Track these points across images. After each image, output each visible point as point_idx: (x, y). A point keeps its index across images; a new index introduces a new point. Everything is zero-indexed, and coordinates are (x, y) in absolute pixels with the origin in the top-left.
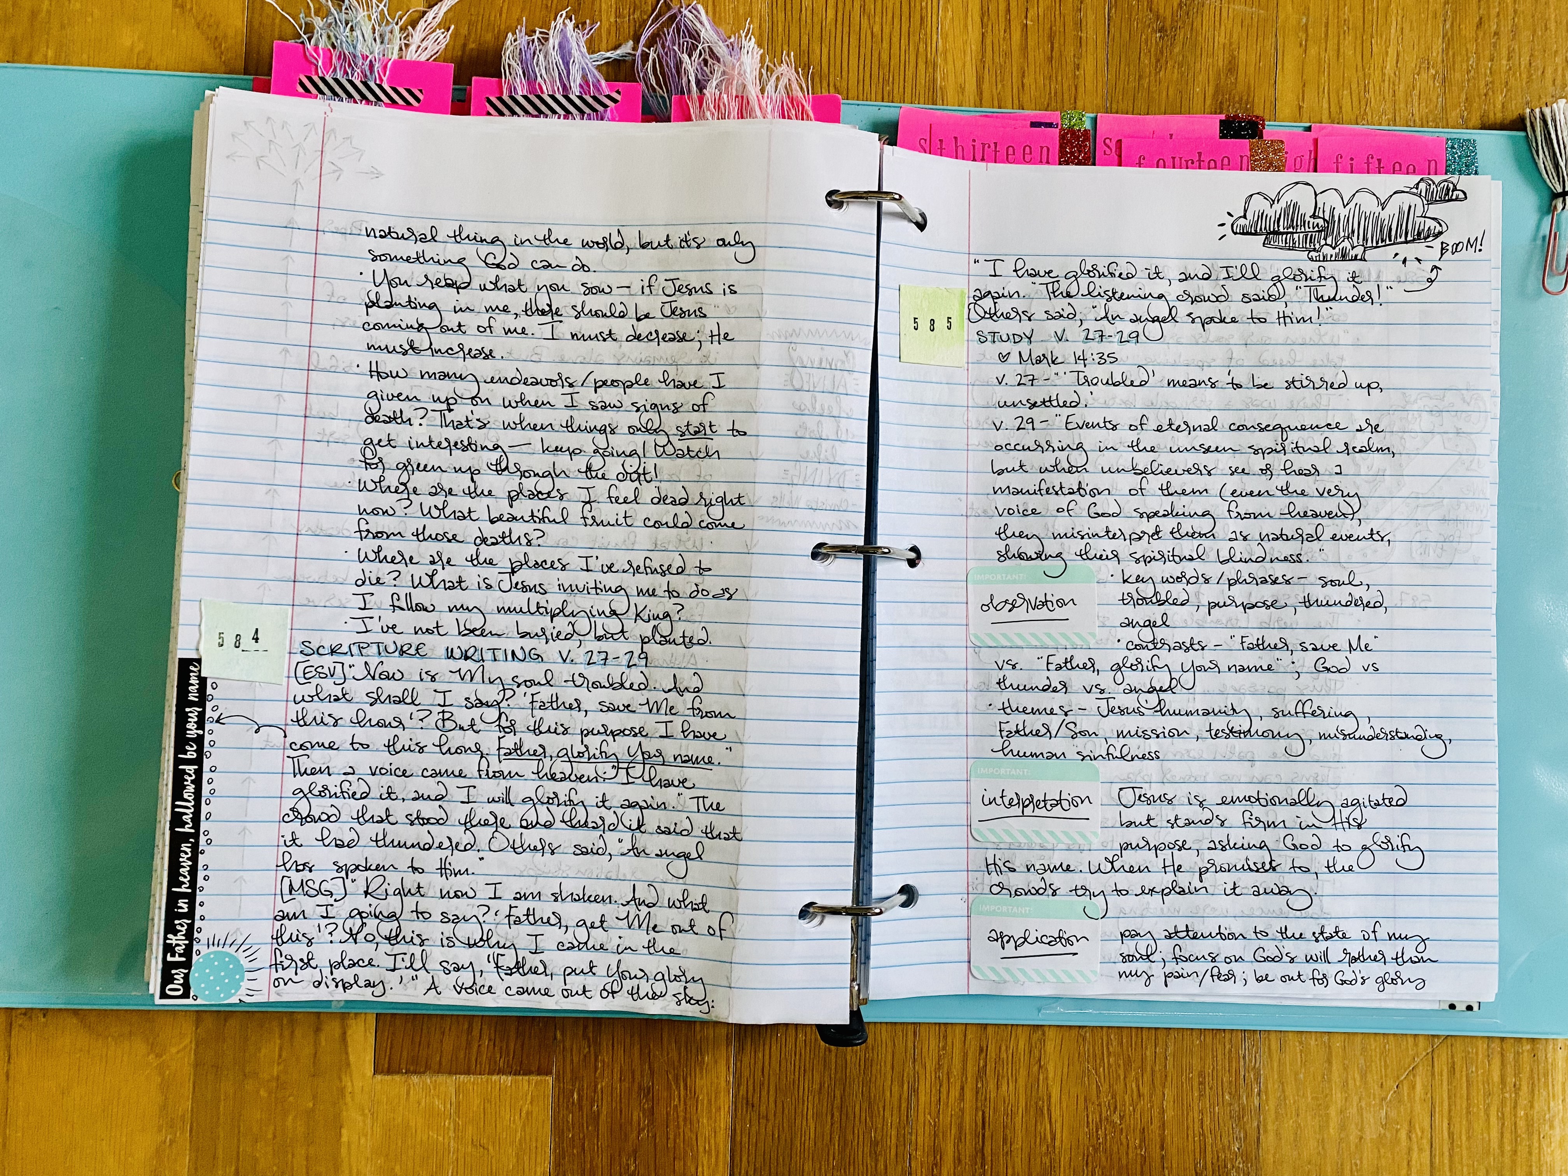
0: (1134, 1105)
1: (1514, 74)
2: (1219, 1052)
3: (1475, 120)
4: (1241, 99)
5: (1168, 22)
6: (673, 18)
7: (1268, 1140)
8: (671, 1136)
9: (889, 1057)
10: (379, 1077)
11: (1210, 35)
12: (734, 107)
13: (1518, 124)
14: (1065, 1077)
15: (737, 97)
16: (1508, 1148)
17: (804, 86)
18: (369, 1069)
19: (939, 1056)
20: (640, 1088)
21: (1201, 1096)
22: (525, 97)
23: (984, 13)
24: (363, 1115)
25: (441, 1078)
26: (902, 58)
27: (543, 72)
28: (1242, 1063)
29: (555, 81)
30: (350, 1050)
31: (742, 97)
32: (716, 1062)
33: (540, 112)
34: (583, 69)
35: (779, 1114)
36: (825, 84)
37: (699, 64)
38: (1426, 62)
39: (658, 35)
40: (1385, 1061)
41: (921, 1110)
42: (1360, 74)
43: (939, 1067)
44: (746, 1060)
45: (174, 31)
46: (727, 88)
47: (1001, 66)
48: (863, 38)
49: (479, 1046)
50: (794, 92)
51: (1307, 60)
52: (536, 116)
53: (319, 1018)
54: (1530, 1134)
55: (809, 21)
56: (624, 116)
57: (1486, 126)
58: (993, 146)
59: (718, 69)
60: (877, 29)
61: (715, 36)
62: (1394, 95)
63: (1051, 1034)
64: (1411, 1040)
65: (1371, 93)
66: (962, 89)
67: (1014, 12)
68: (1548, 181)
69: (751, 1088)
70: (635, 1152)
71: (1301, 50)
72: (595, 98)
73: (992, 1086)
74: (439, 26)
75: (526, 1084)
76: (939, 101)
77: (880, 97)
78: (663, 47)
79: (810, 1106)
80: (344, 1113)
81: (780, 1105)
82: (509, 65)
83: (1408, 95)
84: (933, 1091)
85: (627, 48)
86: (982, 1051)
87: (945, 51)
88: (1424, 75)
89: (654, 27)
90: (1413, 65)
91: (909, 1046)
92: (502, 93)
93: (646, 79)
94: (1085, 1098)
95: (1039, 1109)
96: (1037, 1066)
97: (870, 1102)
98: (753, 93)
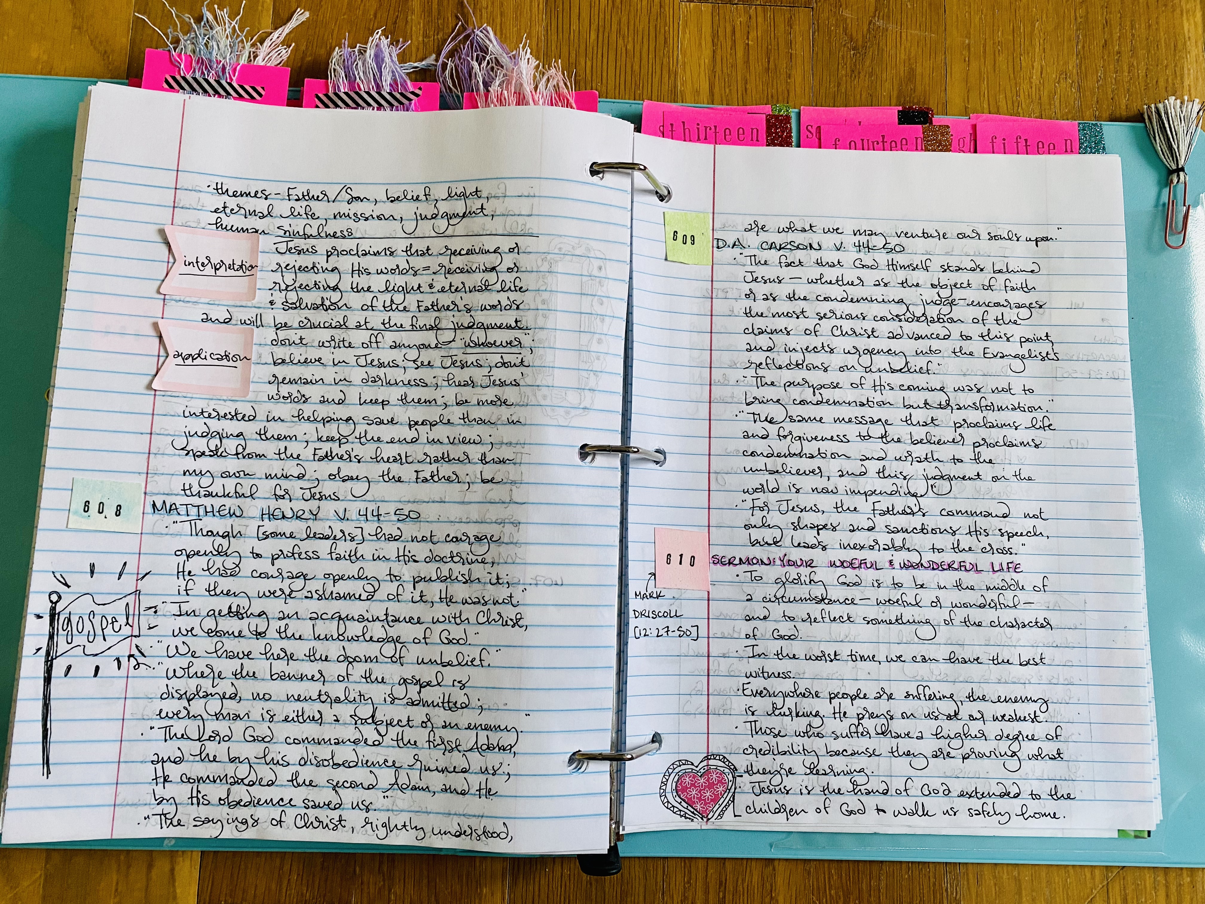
1: (1134, 83)
2: (925, 886)
3: (1106, 115)
4: (919, 99)
5: (860, 43)
6: (467, 37)
9: (641, 892)
11: (893, 52)
12: (513, 99)
13: (1139, 117)
15: (516, 92)
17: (569, 84)
19: (685, 888)
22: (346, 93)
23: (715, 36)
26: (650, 66)
27: (361, 74)
28: (945, 894)
29: (369, 82)
30: (177, 884)
31: (520, 94)
32: (492, 895)
33: (358, 105)
34: (393, 72)
37: (487, 70)
38: (1064, 74)
39: (456, 50)
40: (1068, 894)
42: (1013, 82)
43: (685, 898)
44: (519, 891)
45: (72, 47)
46: (507, 86)
47: (728, 75)
48: (619, 53)
50: (561, 90)
51: (970, 72)
52: (355, 108)
53: (152, 856)
55: (576, 41)
56: (425, 107)
57: (1113, 119)
58: (713, 128)
59: (500, 73)
60: (630, 47)
61: (501, 50)
62: (1040, 99)
63: (780, 868)
64: (1089, 871)
65: (1022, 97)
66: (698, 92)
67: (738, 34)
68: (1164, 161)
71: (966, 65)
72: (402, 94)
74: (283, 43)
76: (680, 99)
78: (460, 58)
82: (335, 70)
83: (1051, 98)
85: (431, 60)
86: (722, 884)
87: (684, 63)
88: (1063, 84)
89: (453, 44)
90: (1054, 76)
91: (659, 880)
92: (328, 91)
93: (444, 82)
96: (769, 897)
98: (528, 90)
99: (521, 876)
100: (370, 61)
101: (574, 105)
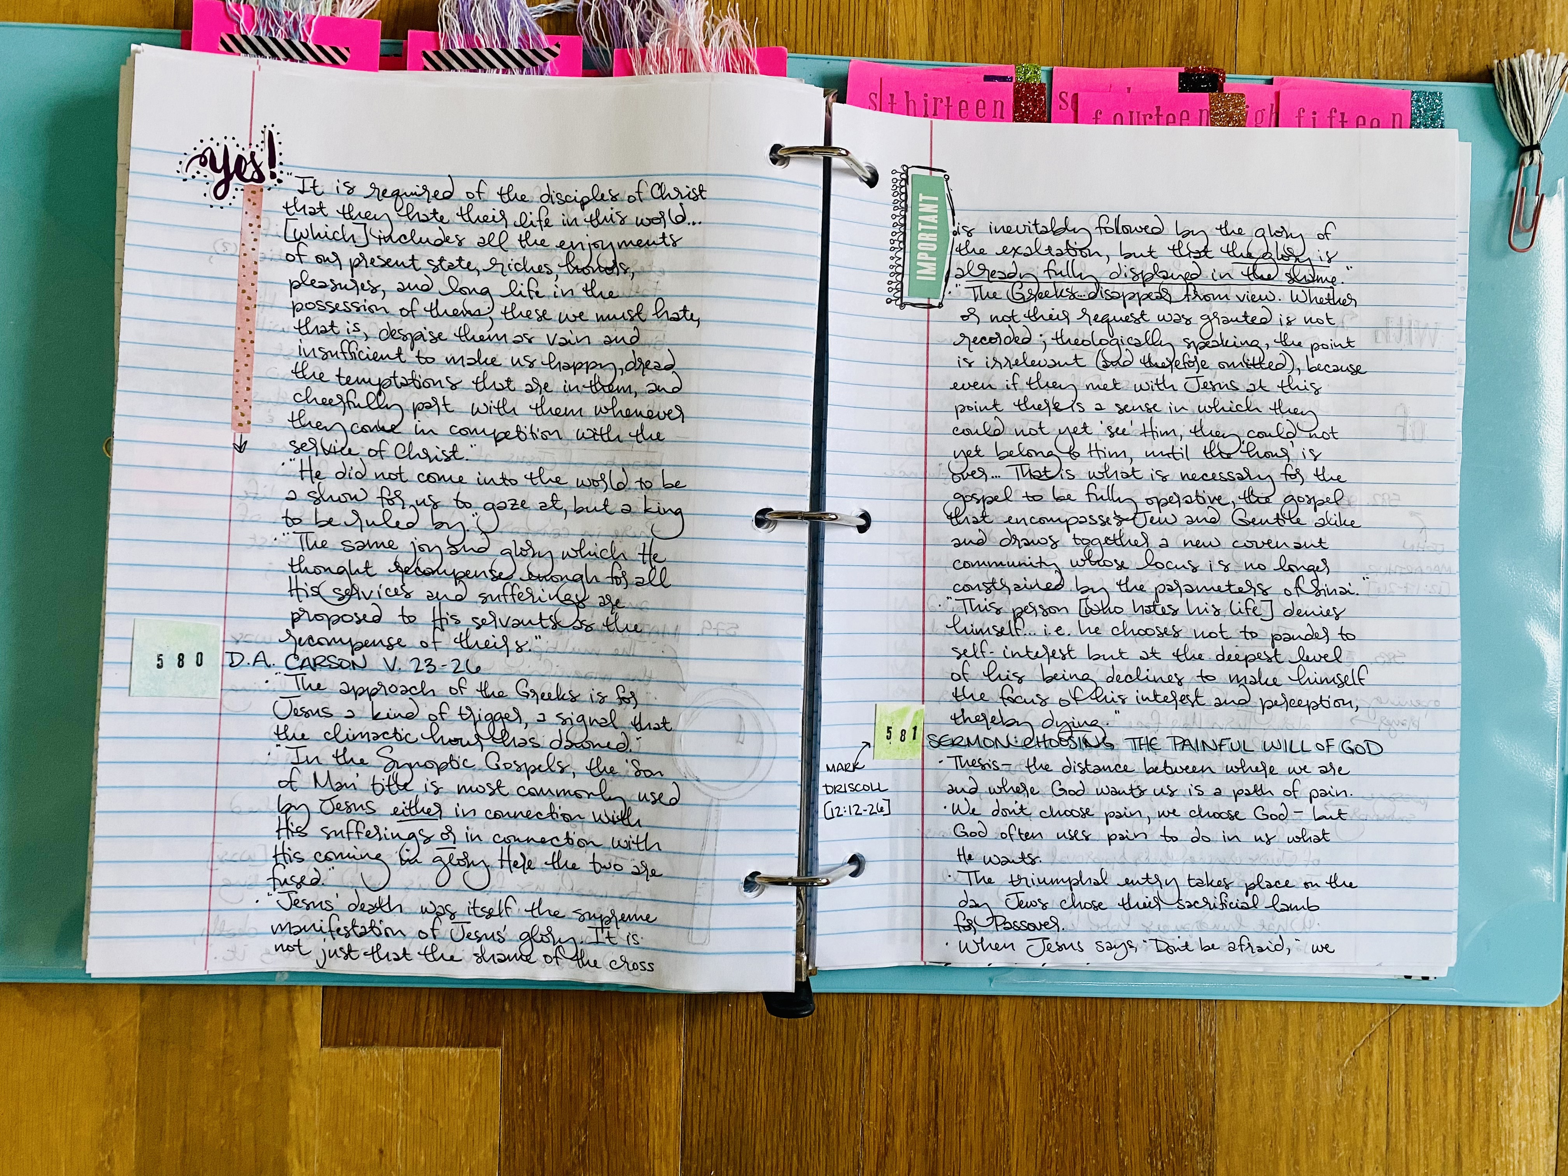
0: (1089, 1072)
1: (1482, 21)
2: (1175, 1020)
3: (1441, 70)
4: (1200, 50)
7: (1224, 1107)
8: (622, 1107)
9: (841, 1029)
10: (326, 1050)
12: (677, 61)
13: (1486, 76)
14: (1018, 1048)
15: (681, 49)
16: (1465, 1114)
17: (749, 37)
18: (316, 1042)
19: (892, 1026)
20: (590, 1059)
21: (1155, 1064)
22: (462, 51)
24: (311, 1088)
25: (389, 1051)
26: (852, 9)
27: (481, 24)
28: (1197, 1030)
29: (492, 33)
30: (296, 1023)
31: (686, 50)
32: (666, 1033)
33: (478, 67)
34: (522, 22)
35: (730, 1087)
36: (772, 37)
37: (642, 17)
38: (1391, 10)
40: (1342, 1029)
41: (873, 1080)
42: (1323, 22)
43: (891, 1036)
44: (697, 1032)
46: (669, 42)
47: (954, 16)
49: (427, 1018)
50: (739, 45)
51: (1268, 8)
52: (474, 71)
53: (265, 990)
54: (1488, 1102)
56: (565, 70)
57: (1452, 78)
58: (945, 100)
59: (661, 21)
62: (1358, 45)
63: (1004, 1003)
64: (1368, 1008)
65: (1335, 41)
66: (914, 41)
68: (1515, 134)
69: (702, 1057)
70: (585, 1123)
72: (534, 52)
73: (945, 1054)
75: (475, 1056)
76: (890, 54)
77: (829, 50)
79: (762, 1076)
80: (291, 1086)
81: (730, 1075)
82: (446, 18)
83: (1372, 44)
84: (886, 1062)
86: (935, 1020)
88: (1389, 23)
90: (1378, 13)
91: (861, 1016)
92: (439, 47)
93: (588, 32)
94: (1039, 1067)
95: (992, 1079)
96: (990, 1035)
97: (822, 1073)
98: (697, 45)
99: (700, 1012)
100: (492, 6)
101: (756, 67)
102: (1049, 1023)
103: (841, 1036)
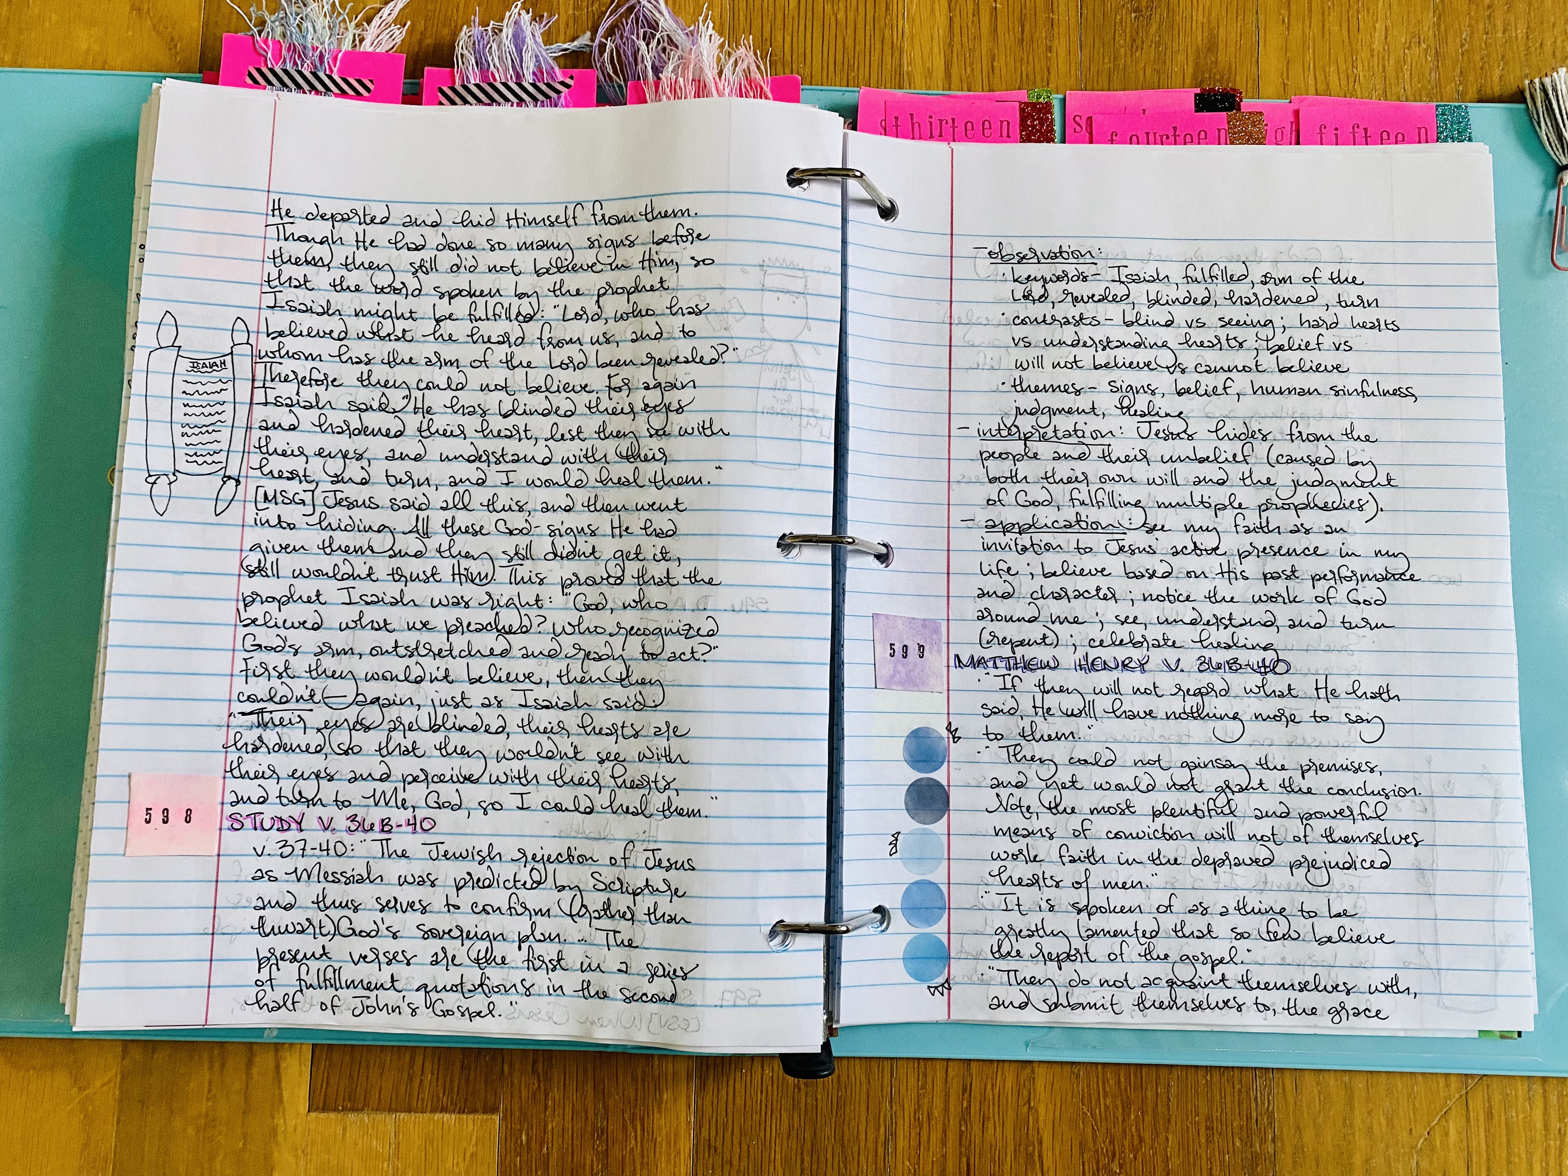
0: (1135, 1151)
1: (1511, 46)
2: (1228, 1094)
3: (1472, 92)
4: (1222, 77)
6: (631, 9)
9: (863, 1096)
10: (313, 1115)
11: (1187, 13)
12: (691, 89)
14: (1057, 1122)
15: (694, 80)
17: (762, 67)
18: (304, 1106)
19: (918, 1095)
20: (594, 1128)
21: (1208, 1142)
22: (477, 85)
24: (296, 1156)
25: (380, 1117)
26: (868, 42)
27: (496, 60)
28: (1253, 1105)
29: (507, 69)
30: (283, 1085)
31: (699, 80)
32: (675, 1100)
33: (493, 100)
34: (537, 56)
35: (744, 1159)
37: (657, 52)
38: (1417, 37)
39: (617, 26)
40: (1414, 1104)
41: (899, 1157)
42: (1347, 50)
43: (918, 1107)
44: (708, 1099)
45: (130, 33)
46: (683, 72)
47: (970, 50)
48: (827, 25)
49: (421, 1081)
50: (752, 74)
51: (1290, 37)
52: (489, 105)
53: (251, 1049)
55: (771, 9)
56: (578, 101)
57: (1483, 99)
58: (949, 122)
59: (675, 54)
60: (841, 15)
61: (674, 25)
62: (1384, 71)
63: (1040, 1071)
64: (1442, 1081)
65: (1360, 68)
66: (929, 74)
68: (1552, 153)
69: (713, 1128)
71: (1284, 28)
72: (548, 85)
73: (977, 1130)
74: (395, 22)
75: (471, 1123)
76: (906, 83)
77: (844, 82)
78: (622, 37)
79: (778, 1150)
80: (276, 1155)
81: (744, 1148)
82: (462, 55)
83: (1399, 69)
84: (913, 1135)
85: (584, 39)
86: (966, 1090)
87: (912, 36)
88: (1415, 50)
89: (613, 18)
90: (1403, 40)
91: (885, 1085)
92: (454, 83)
93: (603, 68)
94: (1080, 1143)
95: (1030, 1157)
96: (1026, 1107)
97: (843, 1146)
98: (710, 75)
99: (711, 1077)
100: (507, 43)
101: (770, 95)
102: (1090, 1095)
103: (863, 1108)
